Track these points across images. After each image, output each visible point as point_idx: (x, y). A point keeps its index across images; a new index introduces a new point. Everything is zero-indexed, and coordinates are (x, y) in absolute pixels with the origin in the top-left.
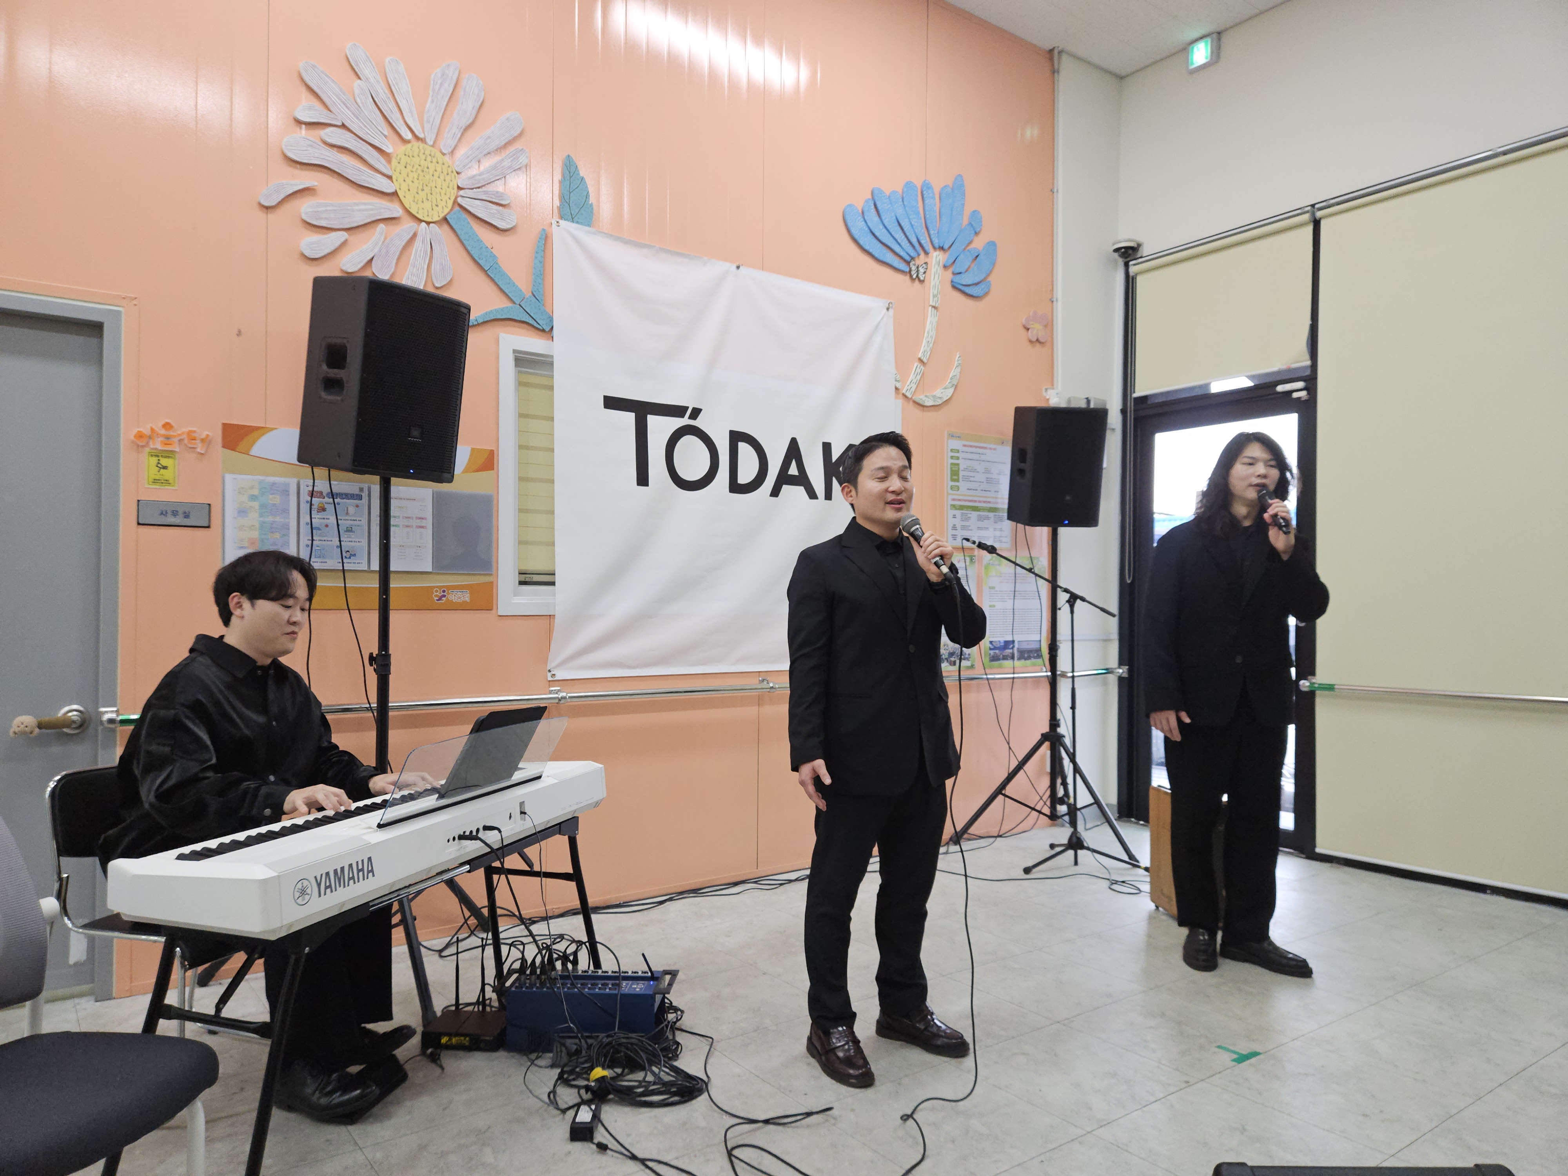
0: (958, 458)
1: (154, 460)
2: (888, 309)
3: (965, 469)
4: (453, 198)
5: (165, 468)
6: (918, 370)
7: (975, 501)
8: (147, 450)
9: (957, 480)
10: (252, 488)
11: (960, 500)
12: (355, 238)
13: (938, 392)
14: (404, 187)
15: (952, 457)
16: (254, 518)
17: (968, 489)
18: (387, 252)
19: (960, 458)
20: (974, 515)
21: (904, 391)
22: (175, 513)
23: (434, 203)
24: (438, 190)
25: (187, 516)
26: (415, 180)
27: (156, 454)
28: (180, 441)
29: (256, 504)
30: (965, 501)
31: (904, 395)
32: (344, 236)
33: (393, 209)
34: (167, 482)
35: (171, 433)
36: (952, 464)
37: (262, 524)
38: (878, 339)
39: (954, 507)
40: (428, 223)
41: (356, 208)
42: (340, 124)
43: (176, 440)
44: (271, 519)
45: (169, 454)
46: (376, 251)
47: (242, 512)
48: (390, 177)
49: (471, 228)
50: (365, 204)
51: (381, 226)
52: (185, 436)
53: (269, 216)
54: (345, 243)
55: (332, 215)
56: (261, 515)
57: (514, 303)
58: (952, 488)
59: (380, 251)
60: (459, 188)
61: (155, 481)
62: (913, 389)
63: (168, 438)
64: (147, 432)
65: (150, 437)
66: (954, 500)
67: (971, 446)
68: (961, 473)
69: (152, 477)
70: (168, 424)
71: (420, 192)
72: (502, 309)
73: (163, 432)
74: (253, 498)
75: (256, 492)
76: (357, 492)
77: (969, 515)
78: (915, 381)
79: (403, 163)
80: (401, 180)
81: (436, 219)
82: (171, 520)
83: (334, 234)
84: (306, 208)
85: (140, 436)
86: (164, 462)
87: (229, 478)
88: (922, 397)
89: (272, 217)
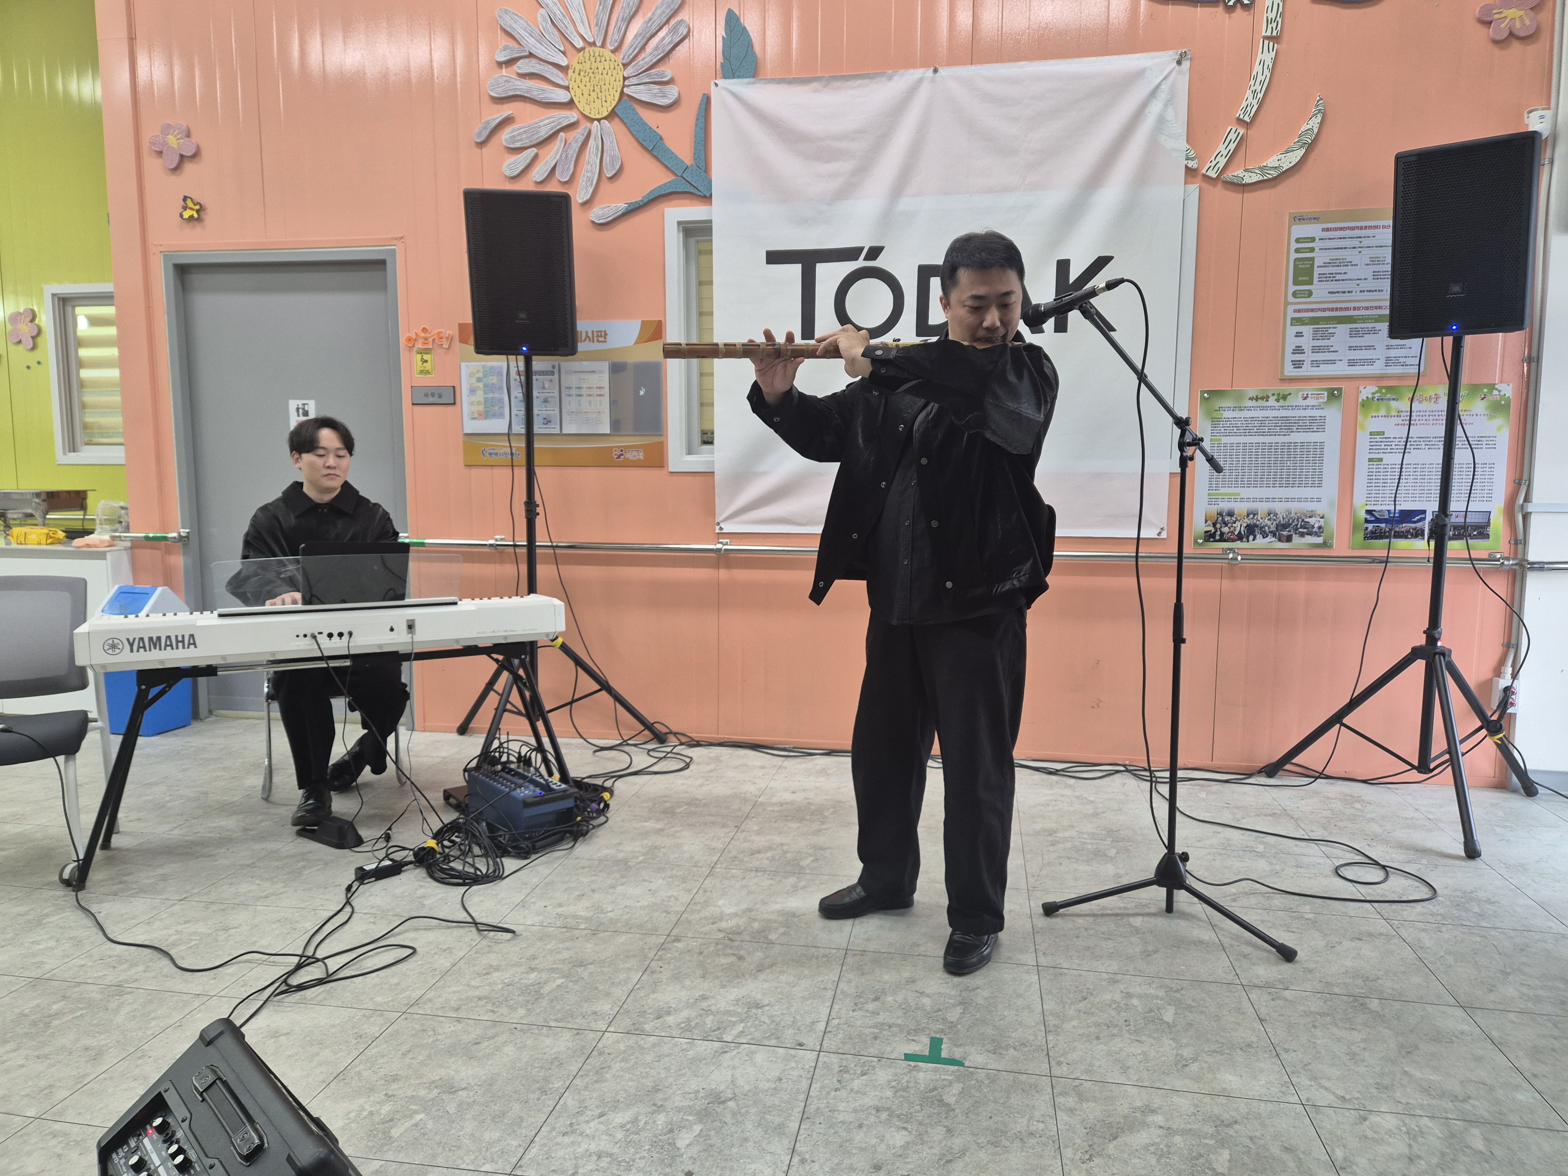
0: (1312, 250)
1: (419, 356)
2: (1179, 63)
3: (1326, 265)
4: (619, 91)
5: (426, 361)
6: (1232, 136)
7: (1347, 309)
8: (415, 349)
9: (1310, 282)
10: (478, 372)
11: (1312, 310)
12: (542, 152)
13: (1272, 161)
14: (579, 92)
15: (1297, 251)
16: (480, 396)
17: (1329, 293)
18: (567, 157)
19: (1317, 250)
20: (1342, 330)
21: (1204, 171)
22: (433, 395)
23: (604, 99)
24: (607, 85)
25: (440, 397)
26: (588, 84)
27: (421, 352)
28: (434, 340)
29: (481, 385)
30: (1324, 310)
31: (1204, 176)
32: (534, 150)
33: (571, 116)
34: (428, 372)
35: (427, 335)
36: (1296, 260)
37: (486, 400)
38: (1155, 108)
39: (1297, 321)
40: (599, 120)
41: (541, 124)
42: (527, 54)
43: (431, 340)
44: (491, 395)
45: (427, 351)
46: (558, 157)
47: (473, 391)
48: (567, 88)
49: (637, 113)
50: (548, 118)
51: (562, 134)
52: (435, 337)
53: (484, 150)
54: (536, 157)
55: (524, 136)
56: (485, 393)
57: (676, 175)
58: (1295, 295)
59: (561, 157)
60: (625, 79)
61: (421, 372)
62: (1221, 165)
63: (426, 339)
64: (414, 336)
65: (416, 340)
66: (1299, 311)
67: (1341, 229)
68: (1317, 272)
69: (419, 369)
70: (424, 329)
71: (592, 93)
72: (665, 184)
73: (423, 335)
74: (479, 380)
75: (480, 375)
76: (550, 369)
77: (1330, 331)
78: (1225, 153)
79: (577, 72)
80: (576, 88)
81: (605, 114)
82: (431, 400)
83: (526, 153)
84: (505, 135)
85: (409, 340)
86: (426, 357)
87: (463, 365)
88: (1240, 173)
89: (486, 150)
